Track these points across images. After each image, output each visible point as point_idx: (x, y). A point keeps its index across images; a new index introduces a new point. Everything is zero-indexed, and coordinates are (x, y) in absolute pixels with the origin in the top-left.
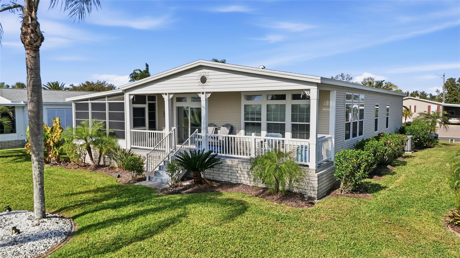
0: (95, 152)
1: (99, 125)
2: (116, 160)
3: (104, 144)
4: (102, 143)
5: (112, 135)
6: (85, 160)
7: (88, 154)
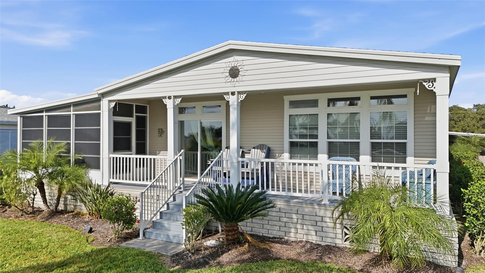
0: (51, 190)
1: (59, 148)
2: (85, 203)
3: (67, 177)
4: (63, 176)
5: (80, 163)
6: (33, 203)
7: (39, 193)
